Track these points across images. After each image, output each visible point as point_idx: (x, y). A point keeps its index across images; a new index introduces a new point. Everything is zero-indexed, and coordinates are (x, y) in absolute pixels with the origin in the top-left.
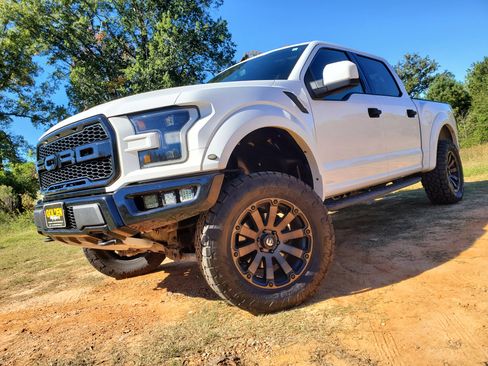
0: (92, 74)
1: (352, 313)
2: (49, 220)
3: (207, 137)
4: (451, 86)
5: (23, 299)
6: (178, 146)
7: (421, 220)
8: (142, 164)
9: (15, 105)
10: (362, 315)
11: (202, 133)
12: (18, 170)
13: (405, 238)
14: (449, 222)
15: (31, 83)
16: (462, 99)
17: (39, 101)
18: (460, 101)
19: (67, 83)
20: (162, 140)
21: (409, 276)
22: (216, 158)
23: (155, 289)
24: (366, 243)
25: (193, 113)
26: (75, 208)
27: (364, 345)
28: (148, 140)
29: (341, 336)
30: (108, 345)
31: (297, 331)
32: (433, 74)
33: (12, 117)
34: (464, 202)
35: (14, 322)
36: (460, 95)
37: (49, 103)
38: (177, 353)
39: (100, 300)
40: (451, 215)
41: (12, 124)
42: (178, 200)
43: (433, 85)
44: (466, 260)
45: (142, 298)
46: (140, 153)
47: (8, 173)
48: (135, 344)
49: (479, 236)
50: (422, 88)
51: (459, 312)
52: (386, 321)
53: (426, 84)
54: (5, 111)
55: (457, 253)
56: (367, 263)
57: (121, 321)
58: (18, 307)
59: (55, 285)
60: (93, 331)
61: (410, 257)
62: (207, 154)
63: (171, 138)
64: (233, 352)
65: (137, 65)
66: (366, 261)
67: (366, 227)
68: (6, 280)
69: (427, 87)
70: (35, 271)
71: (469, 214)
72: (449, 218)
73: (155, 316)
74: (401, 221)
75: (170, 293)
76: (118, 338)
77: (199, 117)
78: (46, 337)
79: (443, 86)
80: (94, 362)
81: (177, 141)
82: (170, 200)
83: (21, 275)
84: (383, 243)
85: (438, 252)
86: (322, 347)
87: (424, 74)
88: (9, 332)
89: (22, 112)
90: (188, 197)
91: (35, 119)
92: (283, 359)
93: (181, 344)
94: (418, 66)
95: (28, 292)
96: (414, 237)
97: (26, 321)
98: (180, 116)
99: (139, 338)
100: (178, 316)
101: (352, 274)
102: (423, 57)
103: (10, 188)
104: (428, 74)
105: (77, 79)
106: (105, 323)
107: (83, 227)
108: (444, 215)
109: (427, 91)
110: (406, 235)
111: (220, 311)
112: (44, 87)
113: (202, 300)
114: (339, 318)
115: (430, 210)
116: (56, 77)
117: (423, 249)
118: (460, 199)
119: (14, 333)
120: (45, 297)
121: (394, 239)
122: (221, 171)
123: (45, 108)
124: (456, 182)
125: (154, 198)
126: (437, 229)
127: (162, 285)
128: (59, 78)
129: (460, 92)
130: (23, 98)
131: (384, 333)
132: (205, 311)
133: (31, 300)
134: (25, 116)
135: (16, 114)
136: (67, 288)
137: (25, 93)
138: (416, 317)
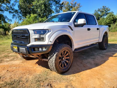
0: (24, 3)
1: (75, 77)
2: (14, 49)
3: (50, 37)
4: (113, 15)
5: (7, 61)
6: (43, 38)
7: (96, 53)
8: (35, 41)
9: (5, 8)
10: (78, 77)
11: (49, 36)
12: (5, 25)
13: (91, 58)
14: (102, 55)
15: (9, 3)
16: (115, 19)
17: (11, 8)
18: (114, 20)
19: (18, 4)
20: (40, 36)
21: (89, 69)
22: (51, 42)
23: (35, 64)
24: (83, 58)
25: (47, 31)
26: (20, 48)
27: (76, 85)
28: (37, 36)
29: (72, 82)
30: (25, 77)
31: (64, 79)
32: (109, 12)
33: (4, 11)
34: (107, 50)
35: (5, 68)
36: (114, 18)
37: (14, 8)
38: (39, 81)
39: (24, 65)
40: (103, 53)
41: (4, 12)
42: (42, 50)
43: (108, 15)
44: (102, 67)
45: (33, 66)
46: (35, 39)
47: (3, 25)
48: (31, 77)
49: (107, 60)
50: (106, 15)
51: (97, 80)
52: (82, 79)
53: (107, 14)
54: (3, 9)
55: (101, 64)
56: (82, 64)
57: (28, 71)
58: (6, 64)
59: (14, 59)
60: (22, 73)
61: (91, 64)
62: (49, 41)
63: (42, 36)
64: (50, 83)
65: (36, 1)
66: (81, 63)
67: (84, 53)
68: (3, 55)
69: (107, 15)
70: (9, 54)
71: (107, 54)
72: (102, 54)
73: (35, 71)
74: (92, 53)
75: (39, 66)
76: (27, 76)
77: (48, 32)
78: (12, 73)
79: (110, 15)
80: (22, 81)
81: (43, 37)
82: (40, 49)
83: (6, 54)
84: (86, 59)
85: (97, 63)
86: (68, 84)
87: (107, 12)
88: (4, 70)
89: (7, 10)
90: (44, 49)
91: (10, 12)
92: (60, 86)
93: (40, 79)
94: (106, 9)
95: (8, 60)
96: (93, 58)
97: (8, 68)
98: (44, 31)
99: (31, 76)
100: (40, 72)
101: (78, 66)
102: (107, 7)
103: (3, 29)
104: (108, 12)
105: (21, 3)
106: (25, 71)
107: (22, 52)
108: (101, 53)
109: (107, 16)
110: (92, 57)
111: (49, 72)
112: (13, 4)
113: (45, 68)
114: (73, 78)
115: (99, 51)
116: (15, 2)
117: (94, 62)
118: (106, 49)
119: (5, 71)
120: (12, 62)
121: (89, 58)
122: (52, 45)
123: (12, 10)
124: (106, 45)
125: (37, 49)
126: (99, 57)
127: (37, 63)
128: (16, 2)
129: (114, 17)
130: (7, 6)
131: (81, 83)
132: (46, 72)
133: (9, 62)
134: (7, 11)
135: (5, 10)
136: (16, 60)
137: (8, 5)
138: (88, 79)
